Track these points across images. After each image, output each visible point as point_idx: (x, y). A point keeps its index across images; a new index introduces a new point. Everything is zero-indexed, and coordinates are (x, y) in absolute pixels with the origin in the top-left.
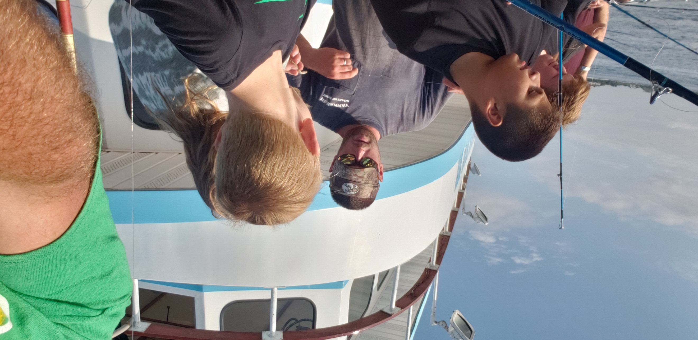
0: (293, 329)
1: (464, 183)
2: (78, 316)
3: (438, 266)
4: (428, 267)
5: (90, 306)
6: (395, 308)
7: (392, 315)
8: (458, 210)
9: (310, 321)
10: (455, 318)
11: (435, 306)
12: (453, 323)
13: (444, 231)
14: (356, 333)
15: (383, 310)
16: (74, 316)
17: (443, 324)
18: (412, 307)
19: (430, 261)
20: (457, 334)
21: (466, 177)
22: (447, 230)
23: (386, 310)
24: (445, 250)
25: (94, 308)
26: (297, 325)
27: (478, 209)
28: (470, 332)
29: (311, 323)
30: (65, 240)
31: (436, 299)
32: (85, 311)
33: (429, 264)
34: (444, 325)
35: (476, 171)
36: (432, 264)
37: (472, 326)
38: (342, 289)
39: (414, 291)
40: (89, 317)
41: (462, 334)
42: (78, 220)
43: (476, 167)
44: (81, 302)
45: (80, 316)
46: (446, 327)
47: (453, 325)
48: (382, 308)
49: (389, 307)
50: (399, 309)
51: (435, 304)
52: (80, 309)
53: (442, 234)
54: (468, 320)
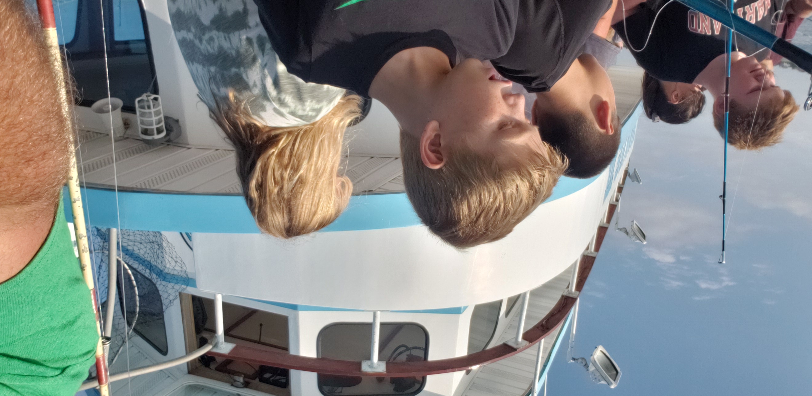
0: (403, 358)
1: (618, 193)
2: (32, 376)
3: (578, 293)
4: (565, 294)
5: (47, 363)
6: (521, 341)
7: (518, 350)
8: (608, 226)
9: (422, 349)
10: (598, 354)
11: (573, 340)
12: (595, 361)
13: (589, 251)
14: (475, 368)
15: (507, 343)
16: (26, 376)
17: (582, 362)
18: (543, 341)
19: (568, 287)
20: (599, 374)
21: (622, 186)
22: (593, 250)
23: (510, 344)
24: (588, 274)
25: (52, 366)
26: (408, 353)
27: (634, 225)
28: (615, 372)
29: (423, 352)
30: (22, 278)
31: (574, 332)
32: (41, 370)
33: (567, 290)
34: (584, 363)
35: (636, 178)
36: (571, 290)
37: (619, 366)
38: (461, 315)
39: (546, 322)
40: (45, 377)
41: (605, 374)
42: (40, 254)
43: (636, 173)
44: (36, 358)
45: (33, 376)
46: (586, 366)
47: (594, 363)
48: (506, 340)
49: (514, 340)
50: (526, 343)
51: (574, 337)
52: (34, 367)
53: (586, 254)
54: (613, 358)
